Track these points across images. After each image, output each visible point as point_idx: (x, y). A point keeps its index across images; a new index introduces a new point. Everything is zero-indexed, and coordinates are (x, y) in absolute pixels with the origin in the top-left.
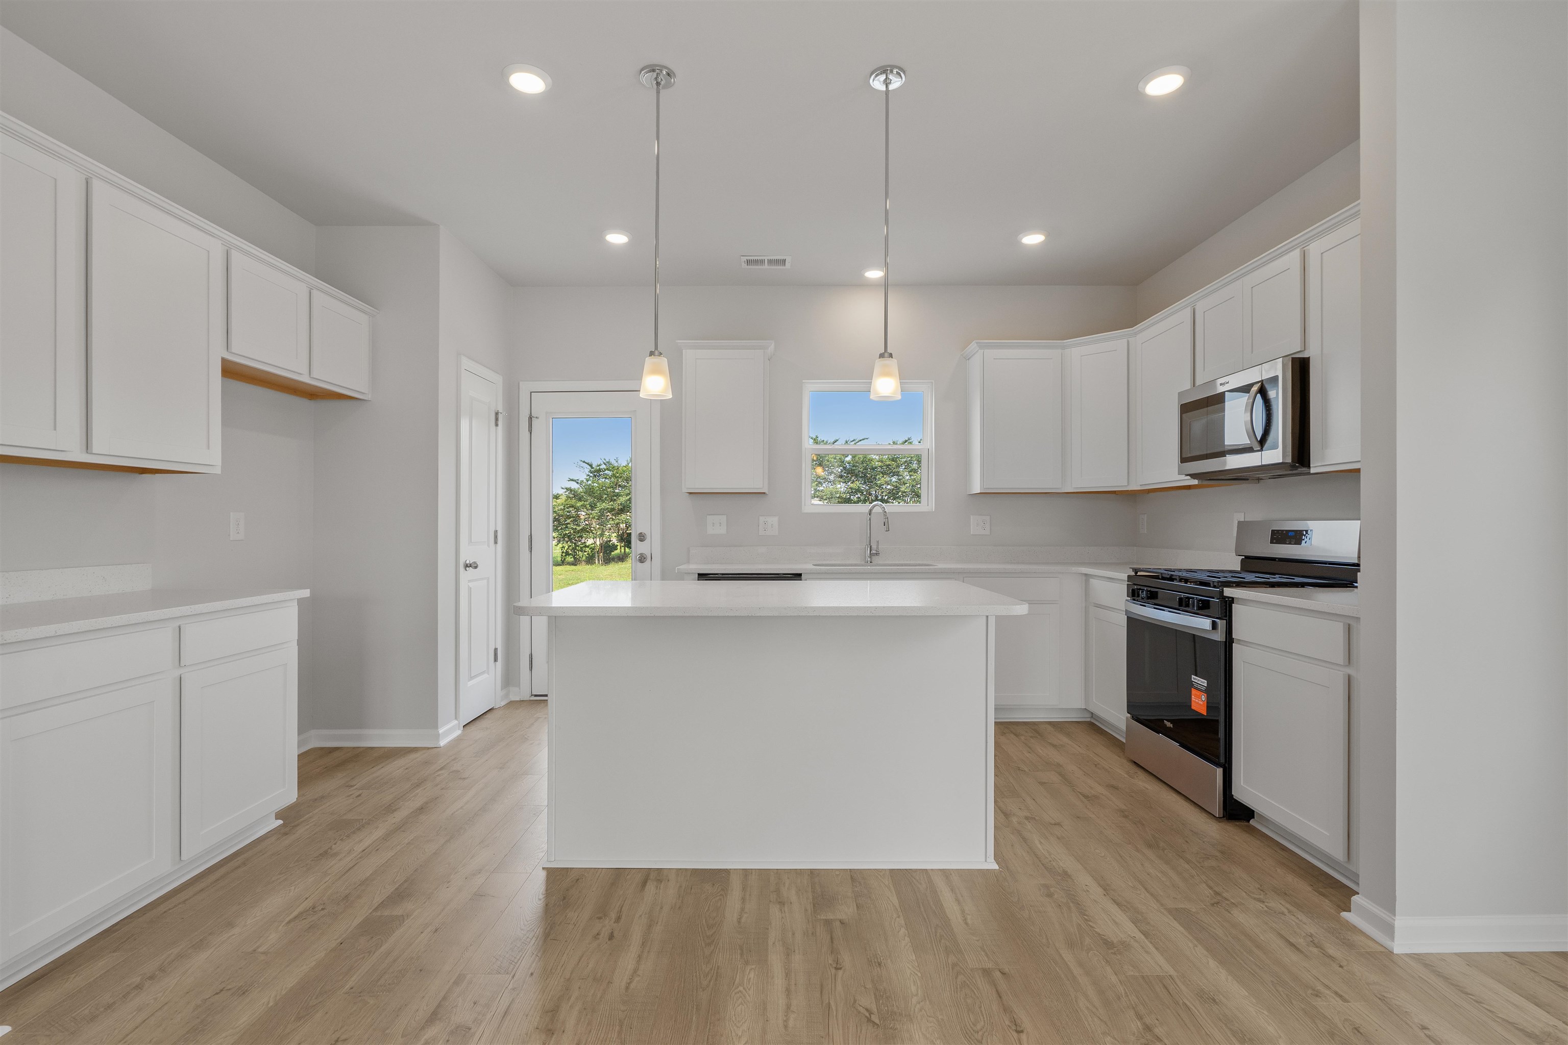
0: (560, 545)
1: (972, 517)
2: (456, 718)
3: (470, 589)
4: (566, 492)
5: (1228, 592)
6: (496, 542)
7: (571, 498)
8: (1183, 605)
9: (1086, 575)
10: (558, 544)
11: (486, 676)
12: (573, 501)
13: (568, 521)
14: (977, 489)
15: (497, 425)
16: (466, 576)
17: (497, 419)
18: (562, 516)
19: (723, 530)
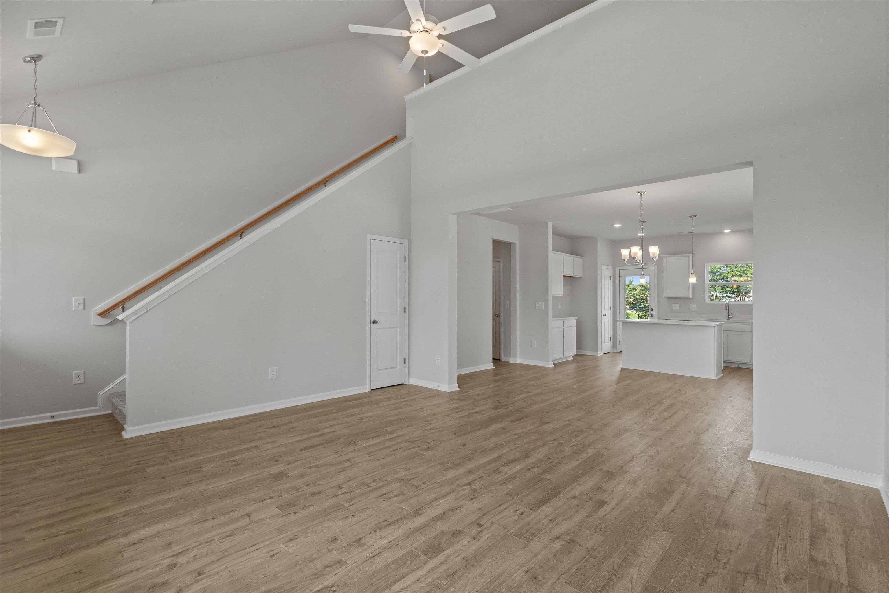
0: (638, 313)
2: (601, 351)
3: (604, 321)
4: (640, 287)
6: (610, 310)
7: (643, 290)
10: (636, 313)
11: (608, 343)
12: (644, 291)
13: (642, 301)
15: (610, 279)
16: (604, 317)
17: (610, 278)
18: (638, 299)
19: (678, 308)
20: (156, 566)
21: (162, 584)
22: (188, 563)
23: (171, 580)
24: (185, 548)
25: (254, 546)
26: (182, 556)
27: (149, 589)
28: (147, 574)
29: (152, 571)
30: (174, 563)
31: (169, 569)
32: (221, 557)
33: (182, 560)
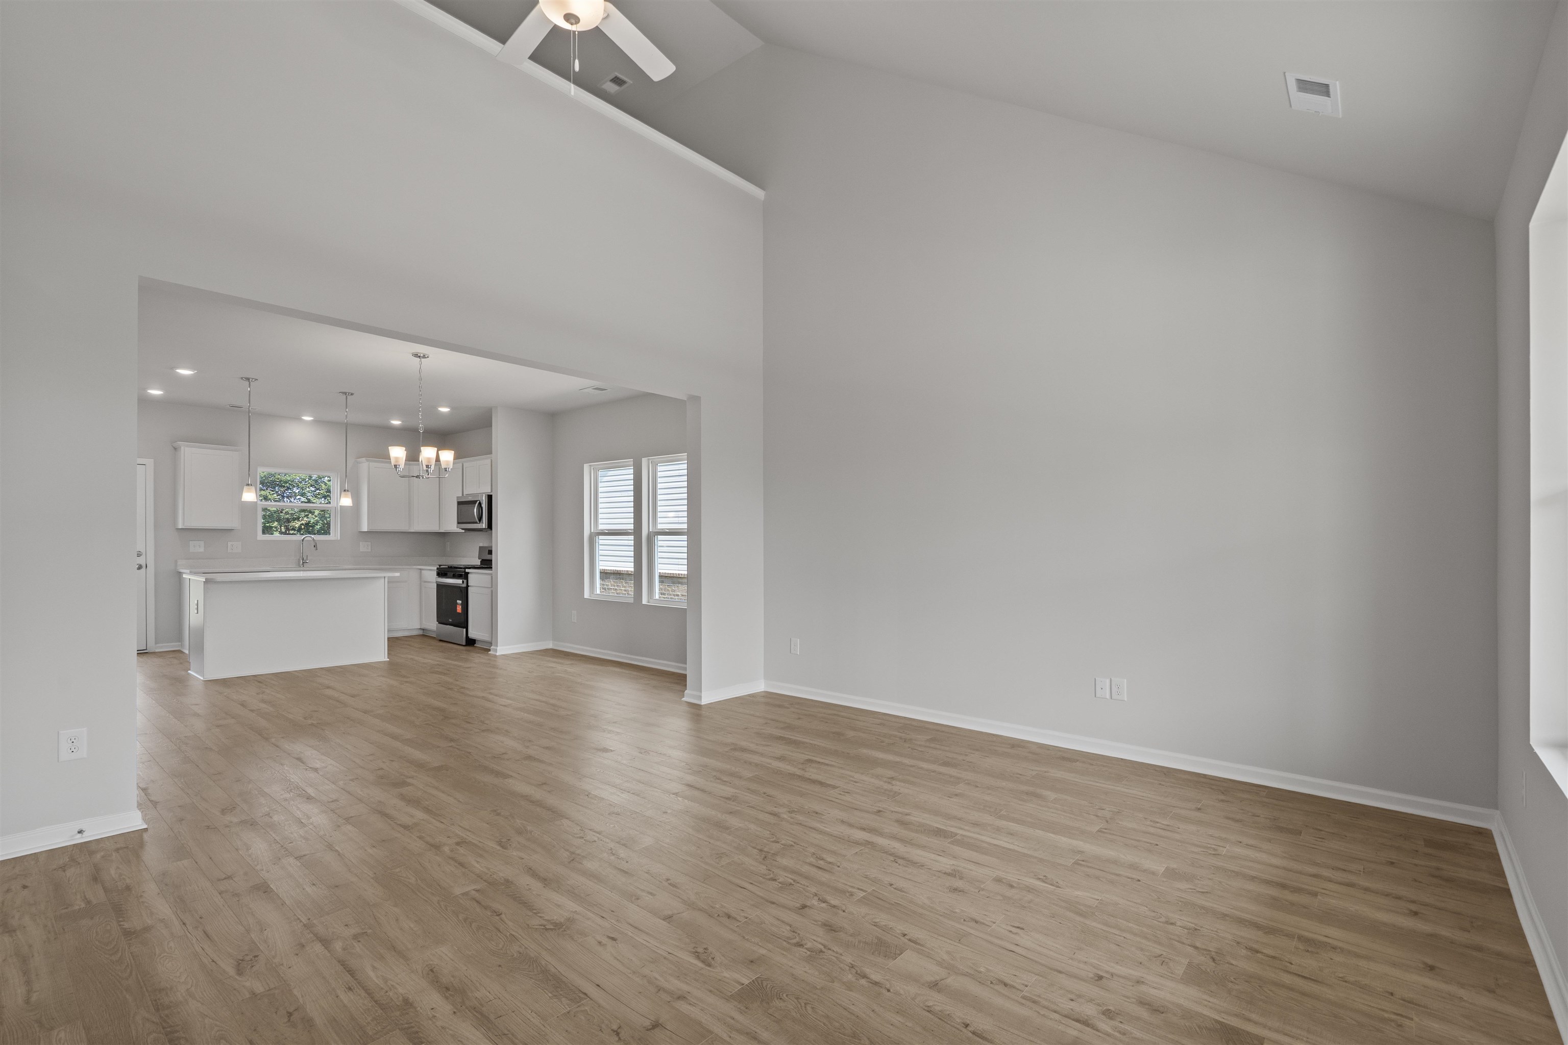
1: (361, 543)
5: (467, 570)
8: (454, 577)
9: (420, 569)
14: (365, 528)
19: (202, 550)
20: (1124, 1034)
21: (1145, 1004)
22: (1091, 1000)
23: (1132, 999)
24: (1064, 1022)
25: (1011, 950)
26: (1084, 1014)
27: (1163, 1013)
28: (1145, 1034)
29: (1135, 1032)
30: (1103, 1016)
31: (1117, 1014)
32: (1055, 973)
33: (1089, 1010)
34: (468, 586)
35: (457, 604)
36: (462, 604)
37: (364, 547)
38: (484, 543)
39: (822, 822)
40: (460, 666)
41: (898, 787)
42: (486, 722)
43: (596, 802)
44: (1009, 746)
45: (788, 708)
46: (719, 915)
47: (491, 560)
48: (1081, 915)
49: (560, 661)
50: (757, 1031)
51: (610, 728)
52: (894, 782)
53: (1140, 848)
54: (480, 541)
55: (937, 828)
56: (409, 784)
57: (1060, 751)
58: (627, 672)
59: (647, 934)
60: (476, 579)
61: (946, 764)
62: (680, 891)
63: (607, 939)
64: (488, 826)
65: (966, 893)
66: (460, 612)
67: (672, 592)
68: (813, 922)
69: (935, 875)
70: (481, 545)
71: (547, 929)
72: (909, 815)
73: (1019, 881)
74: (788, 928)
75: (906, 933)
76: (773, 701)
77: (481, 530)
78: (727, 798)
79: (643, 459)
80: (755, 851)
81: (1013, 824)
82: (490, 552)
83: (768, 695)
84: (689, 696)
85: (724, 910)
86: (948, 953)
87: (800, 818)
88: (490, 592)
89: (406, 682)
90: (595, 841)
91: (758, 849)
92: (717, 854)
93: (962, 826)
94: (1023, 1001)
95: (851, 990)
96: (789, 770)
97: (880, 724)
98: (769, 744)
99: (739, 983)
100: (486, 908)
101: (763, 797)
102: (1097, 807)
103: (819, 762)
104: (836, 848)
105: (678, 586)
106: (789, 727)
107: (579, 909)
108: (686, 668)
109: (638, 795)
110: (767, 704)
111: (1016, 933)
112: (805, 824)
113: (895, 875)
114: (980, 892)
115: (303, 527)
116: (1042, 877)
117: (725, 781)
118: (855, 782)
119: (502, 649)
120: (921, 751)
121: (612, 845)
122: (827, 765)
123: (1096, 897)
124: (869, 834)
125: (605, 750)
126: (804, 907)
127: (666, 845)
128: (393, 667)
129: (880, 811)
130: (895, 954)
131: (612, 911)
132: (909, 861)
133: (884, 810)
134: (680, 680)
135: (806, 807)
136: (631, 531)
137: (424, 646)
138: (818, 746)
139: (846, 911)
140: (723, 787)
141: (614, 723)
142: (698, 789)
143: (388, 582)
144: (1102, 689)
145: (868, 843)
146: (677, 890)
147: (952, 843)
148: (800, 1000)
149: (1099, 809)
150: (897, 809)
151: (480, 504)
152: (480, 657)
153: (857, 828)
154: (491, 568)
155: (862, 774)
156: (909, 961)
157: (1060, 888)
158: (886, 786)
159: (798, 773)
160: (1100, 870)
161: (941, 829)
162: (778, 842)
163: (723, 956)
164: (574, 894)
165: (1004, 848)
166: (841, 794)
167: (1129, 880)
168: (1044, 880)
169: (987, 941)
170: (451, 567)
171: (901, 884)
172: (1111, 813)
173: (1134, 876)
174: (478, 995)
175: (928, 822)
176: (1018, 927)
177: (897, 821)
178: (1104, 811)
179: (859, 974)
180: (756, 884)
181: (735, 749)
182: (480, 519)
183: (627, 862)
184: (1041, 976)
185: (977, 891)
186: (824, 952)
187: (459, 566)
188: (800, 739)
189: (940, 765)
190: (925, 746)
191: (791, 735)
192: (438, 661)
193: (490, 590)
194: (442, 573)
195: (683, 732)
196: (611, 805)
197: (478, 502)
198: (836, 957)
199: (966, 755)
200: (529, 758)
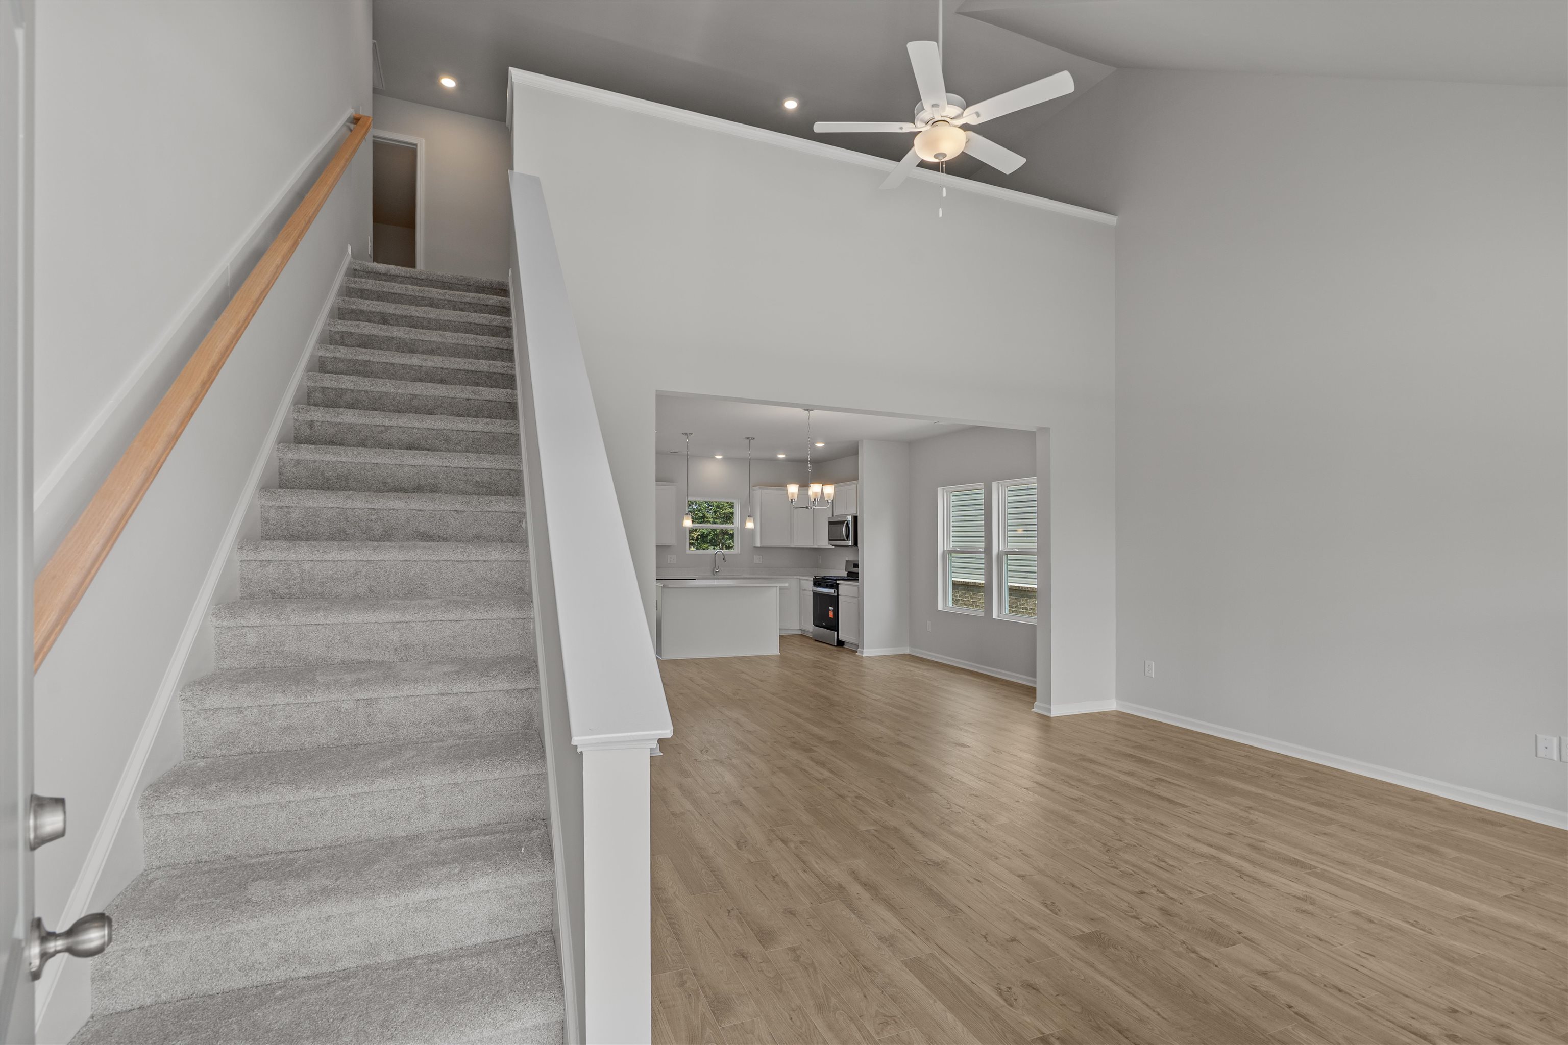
1: (755, 556)
5: (838, 582)
8: (827, 586)
9: (799, 579)
14: (759, 546)
22: (1436, 1024)
23: (1488, 1035)
24: (1398, 1031)
25: (1354, 968)
26: (1423, 1031)
34: (838, 595)
35: (829, 610)
36: (833, 611)
37: (757, 559)
38: (850, 557)
39: (1167, 833)
40: (835, 664)
41: (1255, 816)
42: (863, 711)
43: (958, 784)
44: (1409, 798)
45: (1141, 729)
46: (1064, 883)
47: (858, 573)
48: (1452, 960)
49: (918, 666)
50: (1095, 963)
51: (966, 728)
52: (1251, 812)
53: (1560, 922)
54: (849, 556)
55: (1293, 858)
56: (815, 751)
57: (1481, 812)
58: (978, 680)
59: (1005, 883)
60: (845, 588)
61: (1319, 804)
62: (1031, 860)
63: (974, 880)
64: (876, 788)
65: (1315, 916)
66: (832, 617)
67: (1020, 605)
68: (1150, 905)
69: (1282, 896)
70: (847, 559)
71: (928, 864)
72: (1264, 842)
73: (1382, 919)
74: (1126, 904)
75: (1242, 931)
76: (1124, 720)
77: (848, 546)
78: (1074, 799)
79: (993, 483)
80: (1099, 844)
81: (1388, 870)
82: (856, 566)
83: (1120, 715)
84: (1038, 707)
85: (1069, 880)
86: (1283, 955)
87: (1145, 826)
88: (858, 601)
89: (797, 673)
90: (960, 813)
91: (1102, 843)
92: (1064, 840)
93: (1325, 863)
94: (1357, 1006)
95: (1181, 958)
96: (1137, 785)
97: (1246, 756)
98: (1119, 759)
99: (1081, 931)
100: (883, 842)
101: (1109, 803)
102: (1514, 874)
103: (1170, 782)
104: (1178, 855)
105: (1026, 600)
106: (1141, 747)
107: (951, 856)
108: (1036, 681)
109: (993, 785)
110: (1118, 723)
111: (1364, 958)
112: (1149, 831)
113: (1240, 888)
114: (1331, 919)
115: (699, 537)
116: (1412, 922)
117: (1072, 785)
118: (1207, 805)
119: (868, 651)
120: (1291, 788)
121: (974, 818)
122: (1179, 786)
123: (1477, 951)
124: (1217, 851)
125: (963, 745)
126: (1142, 893)
127: (1019, 826)
128: (783, 660)
129: (1231, 834)
130: (1228, 944)
131: (977, 863)
132: (1256, 879)
133: (1235, 834)
134: (1031, 692)
135: (1152, 818)
136: (981, 550)
137: (803, 644)
138: (1170, 768)
139: (1183, 904)
140: (1071, 790)
141: (969, 724)
142: (1047, 788)
143: (780, 590)
144: (1546, 748)
145: (1213, 857)
146: (1029, 859)
147: (1309, 874)
148: (1133, 953)
149: (1516, 876)
150: (1251, 835)
151: (847, 524)
152: (849, 657)
153: (1204, 843)
154: (858, 580)
155: (1216, 799)
156: (1242, 951)
157: (1432, 934)
158: (1242, 814)
159: (1146, 789)
160: (1493, 930)
161: (1299, 860)
162: (1121, 841)
163: (1068, 910)
164: (946, 845)
165: (1370, 888)
166: (1190, 813)
167: (1531, 946)
168: (1415, 924)
169: (1328, 956)
170: (824, 578)
171: (1244, 895)
172: (1533, 883)
173: (1538, 944)
174: (885, 892)
175: (1284, 852)
176: (1368, 954)
177: (1249, 845)
178: (1523, 880)
179: (1190, 949)
180: (1098, 867)
181: (1084, 760)
182: (848, 536)
183: (987, 832)
184: (1383, 994)
185: (1328, 917)
186: (1158, 927)
187: (831, 578)
188: (1151, 759)
189: (1312, 804)
190: (1296, 784)
191: (1142, 755)
192: (817, 658)
193: (857, 600)
194: (818, 583)
195: (1033, 739)
196: (970, 788)
197: (846, 522)
198: (1169, 933)
199: (1348, 799)
200: (900, 743)
